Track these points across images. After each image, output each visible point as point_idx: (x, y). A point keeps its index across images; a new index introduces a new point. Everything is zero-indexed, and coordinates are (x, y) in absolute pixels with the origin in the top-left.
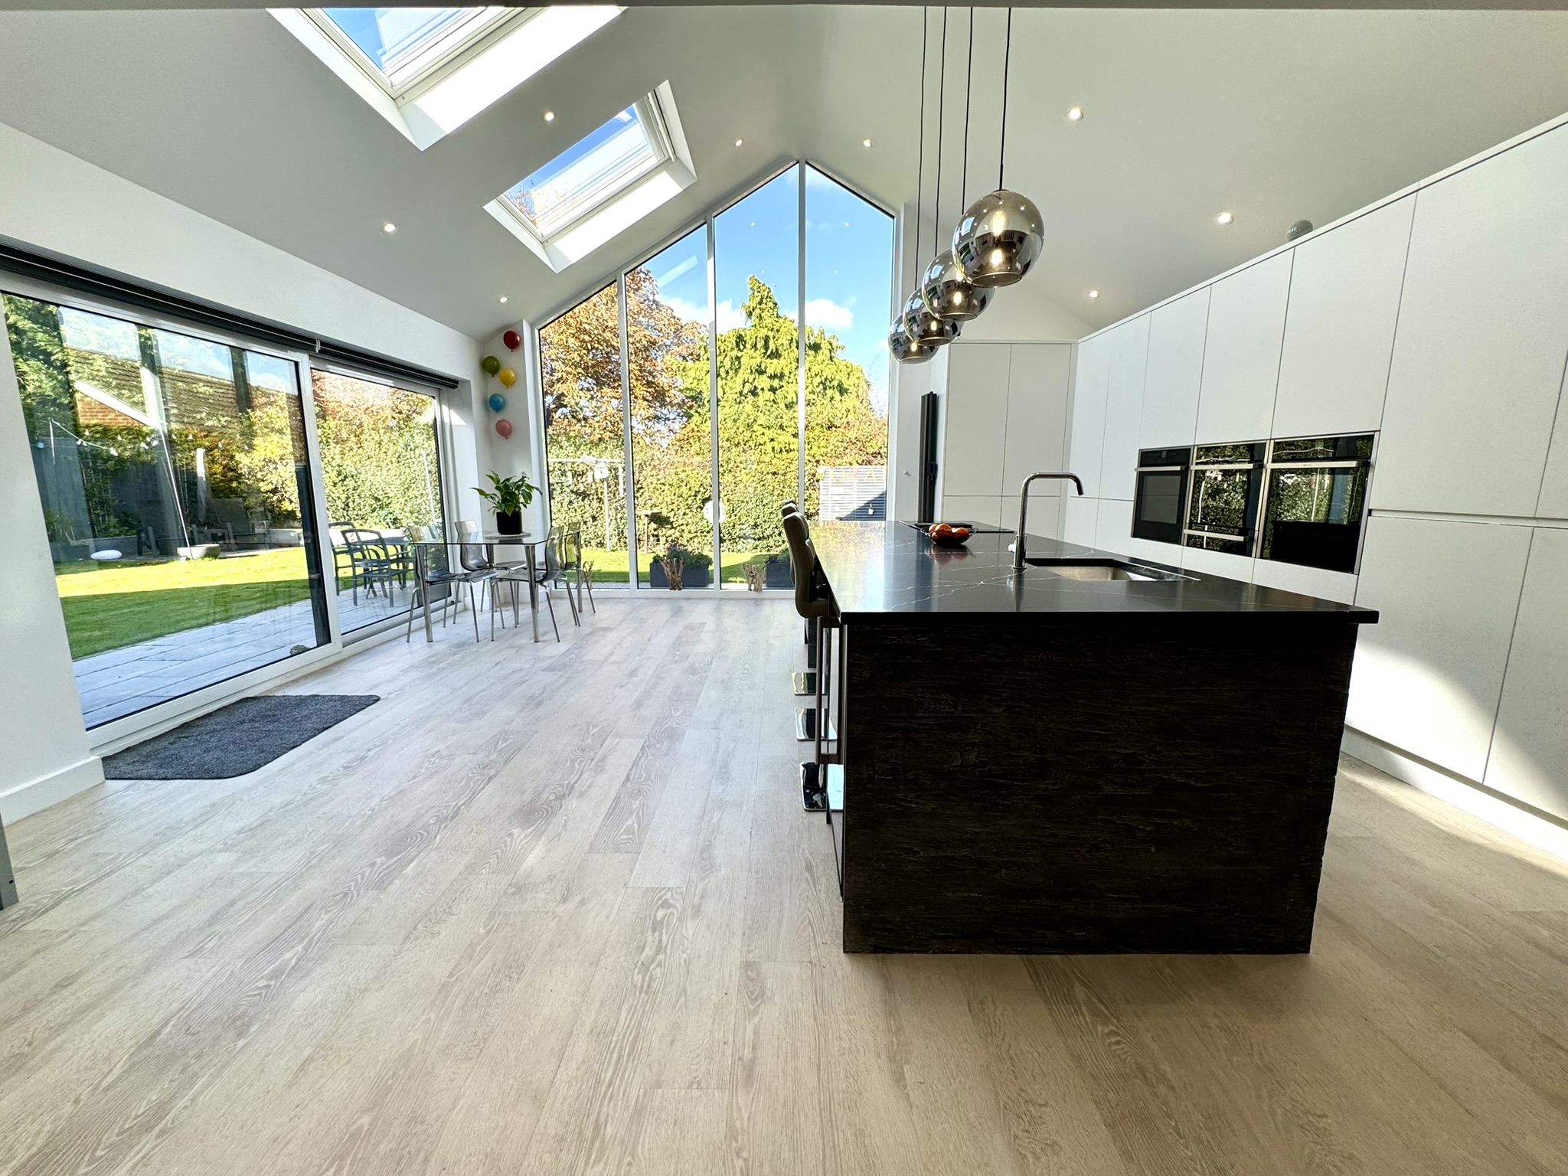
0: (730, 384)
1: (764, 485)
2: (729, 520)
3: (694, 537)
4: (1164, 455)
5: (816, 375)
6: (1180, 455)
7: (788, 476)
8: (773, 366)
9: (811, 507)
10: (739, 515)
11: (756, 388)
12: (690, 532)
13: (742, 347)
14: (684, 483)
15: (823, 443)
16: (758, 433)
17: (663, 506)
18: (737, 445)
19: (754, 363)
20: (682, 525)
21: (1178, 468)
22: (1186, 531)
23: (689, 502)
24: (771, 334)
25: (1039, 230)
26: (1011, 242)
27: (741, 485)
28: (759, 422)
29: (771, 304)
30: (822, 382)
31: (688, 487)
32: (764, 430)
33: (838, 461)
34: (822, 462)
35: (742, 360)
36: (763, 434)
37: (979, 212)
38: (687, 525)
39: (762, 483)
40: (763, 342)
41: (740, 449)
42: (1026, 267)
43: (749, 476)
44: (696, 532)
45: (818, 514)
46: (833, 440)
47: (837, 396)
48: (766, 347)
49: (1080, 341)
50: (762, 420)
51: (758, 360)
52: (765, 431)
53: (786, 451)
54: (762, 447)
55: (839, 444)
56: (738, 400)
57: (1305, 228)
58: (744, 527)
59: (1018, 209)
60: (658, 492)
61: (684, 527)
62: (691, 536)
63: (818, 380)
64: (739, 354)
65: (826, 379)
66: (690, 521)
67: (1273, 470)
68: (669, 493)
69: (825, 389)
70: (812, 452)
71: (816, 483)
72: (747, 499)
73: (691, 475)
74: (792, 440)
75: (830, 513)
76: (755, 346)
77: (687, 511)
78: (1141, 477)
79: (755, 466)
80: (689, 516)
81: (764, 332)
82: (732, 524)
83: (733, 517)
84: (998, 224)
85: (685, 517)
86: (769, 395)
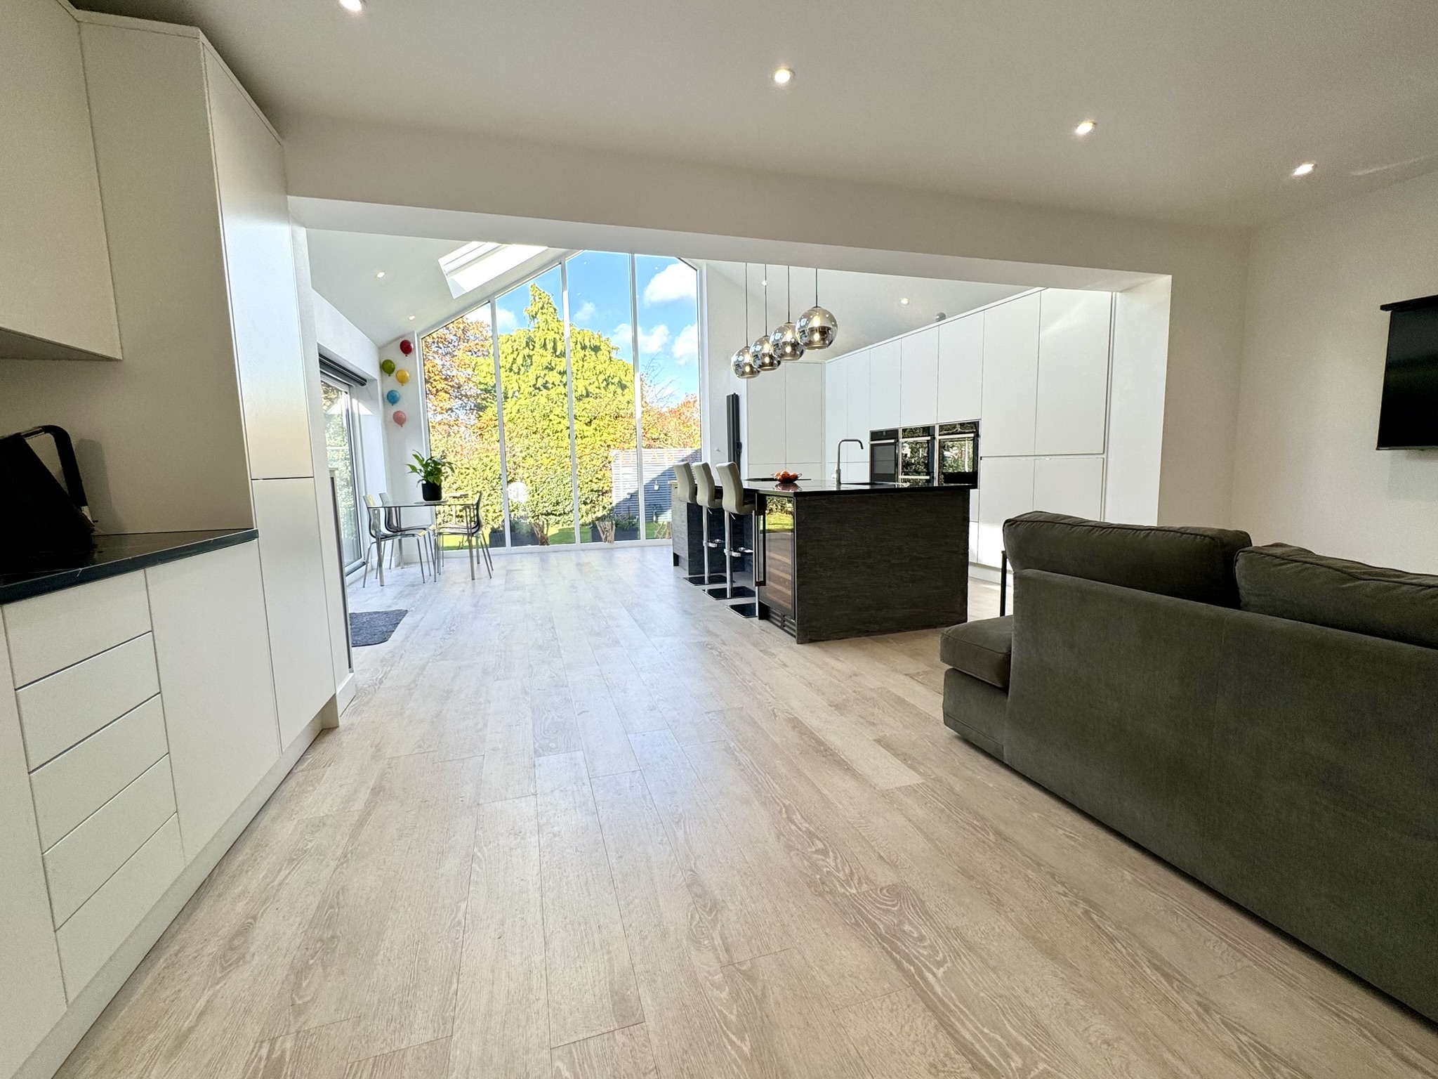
0: (522, 378)
1: (563, 467)
2: (533, 499)
3: (498, 516)
4: (884, 434)
5: (600, 373)
6: (892, 434)
7: (584, 458)
8: (561, 364)
9: (606, 485)
10: (541, 494)
11: (547, 382)
12: (494, 512)
13: (531, 347)
14: (488, 468)
15: (612, 431)
16: (555, 422)
17: (469, 488)
18: (535, 433)
19: (545, 362)
20: (488, 505)
21: (893, 441)
22: (901, 477)
23: (494, 484)
24: (558, 337)
25: (835, 325)
26: (824, 331)
27: (543, 468)
28: (555, 412)
29: (552, 310)
30: (605, 379)
31: (492, 470)
32: (559, 420)
33: (626, 446)
34: (612, 447)
35: (534, 357)
36: (560, 423)
37: (808, 316)
38: (492, 506)
39: (562, 465)
40: (552, 344)
41: (538, 436)
42: (830, 343)
43: (550, 459)
44: (501, 511)
45: (611, 491)
46: (621, 428)
47: (619, 391)
48: (555, 349)
49: (826, 362)
50: (557, 411)
51: (549, 358)
52: (561, 420)
53: (581, 437)
54: (559, 434)
55: (626, 431)
56: (533, 394)
57: (942, 317)
58: (547, 504)
59: (825, 316)
60: (463, 476)
61: (488, 507)
62: (495, 515)
63: (602, 377)
64: (531, 353)
65: (609, 377)
66: (495, 501)
67: (940, 440)
68: (474, 476)
69: (608, 384)
70: (603, 438)
71: (608, 465)
72: (549, 480)
73: (495, 460)
74: (585, 428)
75: (621, 490)
76: (544, 346)
77: (492, 492)
78: (872, 446)
79: (554, 451)
80: (493, 497)
81: (551, 335)
82: (535, 503)
83: (536, 496)
84: (817, 322)
85: (490, 498)
86: (561, 389)
